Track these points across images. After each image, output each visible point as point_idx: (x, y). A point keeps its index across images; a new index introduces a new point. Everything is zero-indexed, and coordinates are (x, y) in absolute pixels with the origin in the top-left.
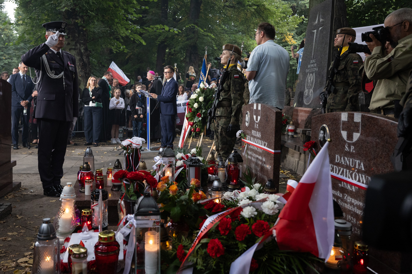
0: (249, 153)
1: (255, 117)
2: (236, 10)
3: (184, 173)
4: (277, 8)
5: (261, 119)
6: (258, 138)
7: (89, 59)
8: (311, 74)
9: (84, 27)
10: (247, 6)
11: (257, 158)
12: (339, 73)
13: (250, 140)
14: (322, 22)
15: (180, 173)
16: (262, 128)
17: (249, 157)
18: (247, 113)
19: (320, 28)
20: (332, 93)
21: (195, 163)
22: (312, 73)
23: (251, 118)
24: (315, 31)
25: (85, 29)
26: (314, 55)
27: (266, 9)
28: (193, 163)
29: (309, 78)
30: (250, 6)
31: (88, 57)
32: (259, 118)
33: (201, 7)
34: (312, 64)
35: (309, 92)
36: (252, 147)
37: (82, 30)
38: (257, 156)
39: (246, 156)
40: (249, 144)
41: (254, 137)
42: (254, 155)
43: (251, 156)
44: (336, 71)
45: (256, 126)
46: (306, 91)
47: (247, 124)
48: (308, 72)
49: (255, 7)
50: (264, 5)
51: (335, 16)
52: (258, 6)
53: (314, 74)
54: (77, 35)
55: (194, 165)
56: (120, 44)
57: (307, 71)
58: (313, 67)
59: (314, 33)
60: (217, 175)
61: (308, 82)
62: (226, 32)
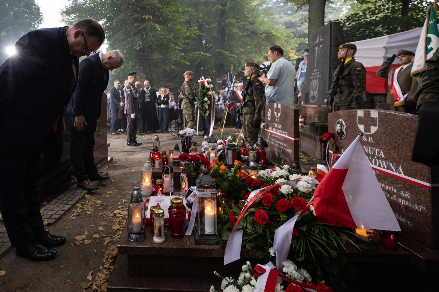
0: (272, 139)
1: (276, 113)
2: (250, 38)
3: (223, 154)
4: (282, 34)
5: (281, 115)
6: (279, 129)
7: (152, 76)
8: (315, 80)
9: (149, 56)
10: (259, 34)
11: (279, 144)
12: (343, 78)
13: (273, 130)
14: (322, 41)
15: (221, 154)
16: (283, 121)
17: (272, 143)
18: (269, 111)
19: (321, 46)
20: (338, 93)
21: (232, 147)
22: (316, 79)
23: (273, 114)
24: (317, 48)
25: (149, 58)
26: (316, 66)
27: (273, 35)
28: (230, 147)
29: (313, 83)
30: (261, 34)
31: (151, 75)
32: (279, 114)
33: (225, 38)
34: (315, 72)
35: (314, 93)
36: (274, 135)
37: (148, 59)
38: (279, 142)
39: (269, 142)
40: (271, 133)
41: (276, 128)
42: (276, 141)
43: (274, 142)
44: (341, 77)
45: (278, 120)
46: (312, 92)
47: (269, 119)
48: (312, 79)
49: (265, 35)
50: (271, 33)
51: (333, 36)
52: (267, 34)
53: (318, 80)
54: (144, 62)
55: (231, 148)
56: (172, 65)
57: (311, 77)
58: (316, 75)
59: (315, 49)
60: (249, 156)
61: (312, 86)
62: (243, 53)
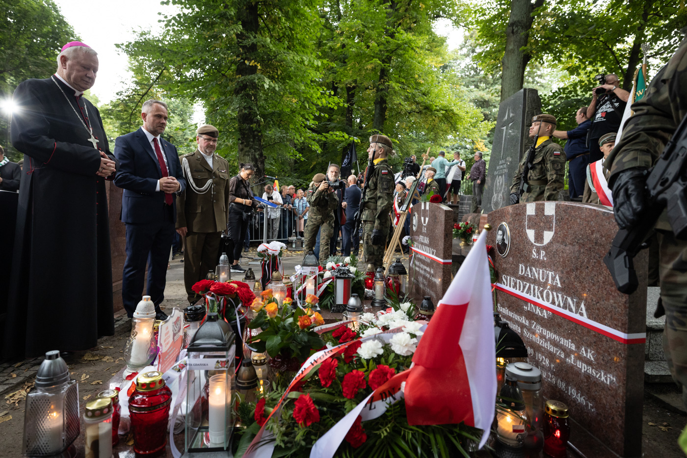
0: (417, 263)
1: (422, 218)
2: (422, 116)
3: (331, 286)
4: (467, 113)
5: (429, 221)
6: (425, 245)
7: (264, 165)
8: (500, 177)
9: (259, 132)
10: (435, 111)
11: (425, 270)
12: (533, 168)
13: (418, 248)
14: (512, 117)
15: (327, 287)
16: (431, 235)
17: (417, 269)
18: (414, 215)
19: (510, 125)
20: (525, 192)
21: (343, 274)
22: (502, 175)
23: (419, 220)
24: (505, 128)
25: (260, 134)
26: (503, 154)
27: (454, 114)
28: (340, 275)
29: (498, 181)
30: (437, 111)
31: (263, 162)
32: (427, 219)
33: (386, 114)
34: (501, 164)
35: (498, 196)
36: (419, 256)
37: (258, 135)
38: (425, 267)
39: (414, 267)
40: (417, 253)
41: (422, 244)
42: (422, 265)
43: (419, 267)
44: (530, 166)
45: (424, 230)
46: (495, 195)
47: (414, 229)
48: (496, 175)
49: (444, 112)
50: (452, 110)
51: (527, 110)
52: (446, 111)
53: (503, 176)
54: (252, 140)
55: (342, 276)
57: (496, 173)
58: (502, 169)
59: (503, 130)
60: (374, 290)
61: (496, 185)
